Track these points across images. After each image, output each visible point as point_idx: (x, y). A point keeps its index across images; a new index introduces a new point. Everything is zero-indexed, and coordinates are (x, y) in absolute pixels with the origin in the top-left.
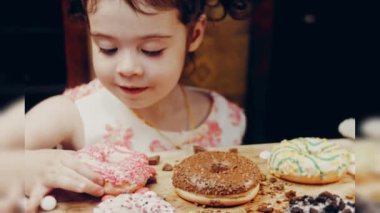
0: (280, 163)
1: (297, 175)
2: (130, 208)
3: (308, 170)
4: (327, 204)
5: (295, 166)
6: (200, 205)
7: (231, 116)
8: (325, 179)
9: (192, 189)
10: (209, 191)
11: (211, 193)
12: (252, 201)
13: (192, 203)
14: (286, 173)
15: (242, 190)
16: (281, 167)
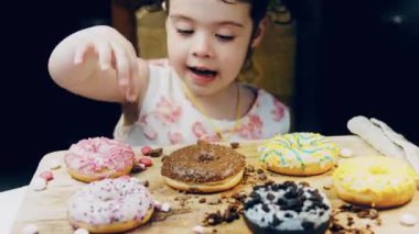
0: (266, 155)
1: (281, 167)
2: (109, 191)
3: (290, 162)
4: (288, 190)
5: (279, 158)
6: (181, 191)
7: (274, 112)
8: (307, 171)
9: (174, 176)
10: (189, 179)
11: (190, 181)
12: (231, 189)
13: (175, 189)
14: (271, 165)
15: (218, 178)
16: (267, 159)
